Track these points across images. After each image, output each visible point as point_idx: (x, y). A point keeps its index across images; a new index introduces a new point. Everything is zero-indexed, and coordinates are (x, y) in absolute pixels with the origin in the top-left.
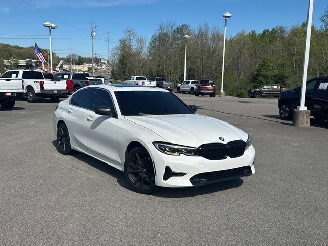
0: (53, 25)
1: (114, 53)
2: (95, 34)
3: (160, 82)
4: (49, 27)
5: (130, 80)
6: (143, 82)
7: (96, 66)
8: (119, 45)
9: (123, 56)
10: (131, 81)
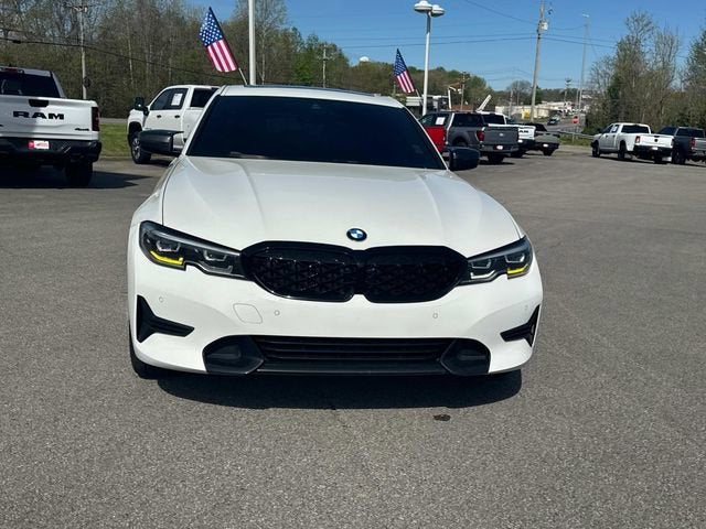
0: (436, 8)
1: (598, 74)
2: (546, 27)
3: (685, 139)
4: (427, 11)
5: (608, 131)
6: (638, 137)
7: (570, 108)
8: (613, 53)
9: (617, 80)
10: (610, 134)
